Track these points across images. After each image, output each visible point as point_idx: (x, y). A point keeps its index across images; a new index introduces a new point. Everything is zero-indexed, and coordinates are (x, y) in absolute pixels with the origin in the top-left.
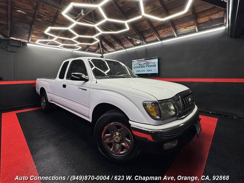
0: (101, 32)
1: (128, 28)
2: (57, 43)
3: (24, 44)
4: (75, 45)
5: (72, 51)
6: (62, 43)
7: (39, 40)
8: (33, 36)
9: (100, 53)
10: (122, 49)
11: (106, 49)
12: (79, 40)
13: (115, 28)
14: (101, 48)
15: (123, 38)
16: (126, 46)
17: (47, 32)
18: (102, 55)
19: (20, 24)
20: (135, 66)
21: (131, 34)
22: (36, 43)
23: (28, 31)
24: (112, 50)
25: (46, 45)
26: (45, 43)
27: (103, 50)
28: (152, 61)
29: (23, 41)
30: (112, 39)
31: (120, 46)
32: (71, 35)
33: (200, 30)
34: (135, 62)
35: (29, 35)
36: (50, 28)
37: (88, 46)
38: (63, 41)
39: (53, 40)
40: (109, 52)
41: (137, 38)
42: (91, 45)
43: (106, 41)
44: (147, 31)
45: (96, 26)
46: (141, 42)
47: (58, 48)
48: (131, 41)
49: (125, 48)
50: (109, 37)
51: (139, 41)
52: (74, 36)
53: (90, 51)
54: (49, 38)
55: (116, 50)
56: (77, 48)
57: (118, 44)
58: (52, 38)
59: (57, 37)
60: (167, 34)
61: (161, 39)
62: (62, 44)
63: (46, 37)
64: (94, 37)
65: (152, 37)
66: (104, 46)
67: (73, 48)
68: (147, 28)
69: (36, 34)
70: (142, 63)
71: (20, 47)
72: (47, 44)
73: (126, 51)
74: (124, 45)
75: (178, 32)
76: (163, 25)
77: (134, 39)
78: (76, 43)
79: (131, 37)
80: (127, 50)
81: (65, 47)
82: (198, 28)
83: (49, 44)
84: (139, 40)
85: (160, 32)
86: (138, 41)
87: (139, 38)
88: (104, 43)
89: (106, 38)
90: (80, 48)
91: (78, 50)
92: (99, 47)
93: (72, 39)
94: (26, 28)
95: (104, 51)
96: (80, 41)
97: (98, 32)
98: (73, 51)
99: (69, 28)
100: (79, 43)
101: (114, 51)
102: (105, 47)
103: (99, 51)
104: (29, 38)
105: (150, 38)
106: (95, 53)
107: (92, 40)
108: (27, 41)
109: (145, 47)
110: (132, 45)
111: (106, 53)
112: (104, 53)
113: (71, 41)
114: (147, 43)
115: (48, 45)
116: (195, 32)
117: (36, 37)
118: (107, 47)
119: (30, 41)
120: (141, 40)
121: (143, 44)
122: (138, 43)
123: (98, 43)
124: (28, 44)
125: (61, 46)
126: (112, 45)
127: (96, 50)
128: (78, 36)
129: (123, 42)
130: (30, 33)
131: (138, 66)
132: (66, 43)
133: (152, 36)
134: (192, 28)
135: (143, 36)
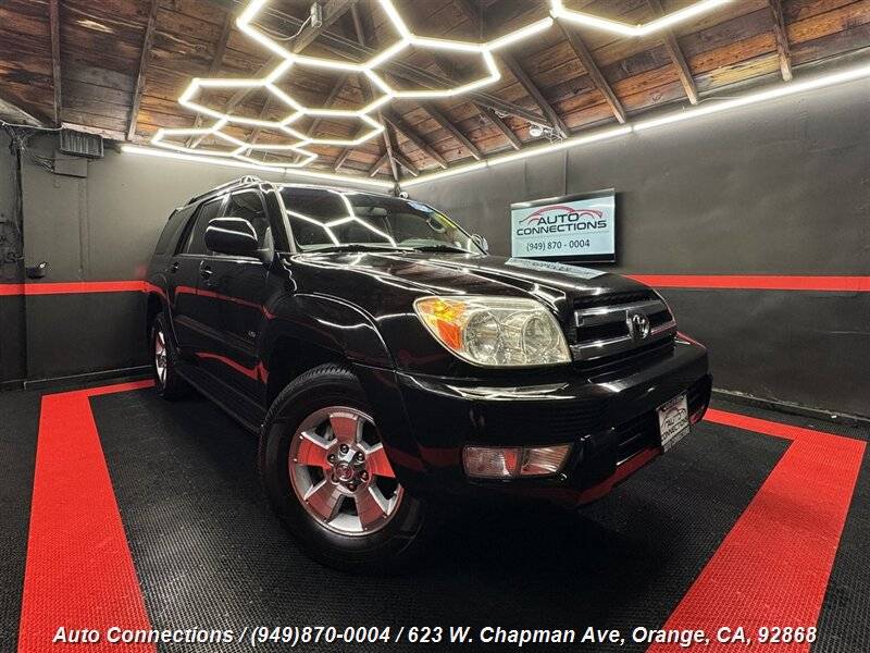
0: (390, 94)
1: (494, 75)
2: (227, 142)
3: (112, 145)
4: (293, 147)
5: (283, 171)
6: (248, 141)
7: (162, 132)
8: (141, 116)
9: (391, 178)
10: (471, 160)
11: (409, 162)
12: (309, 126)
13: (443, 75)
14: (392, 160)
15: (476, 118)
16: (488, 150)
17: (186, 98)
18: (397, 186)
19: (94, 73)
21: (510, 99)
22: (155, 141)
23: (123, 97)
24: (434, 164)
25: (190, 151)
26: (187, 140)
27: (398, 166)
28: (591, 207)
29: (108, 134)
30: (433, 121)
31: (465, 149)
32: (276, 110)
33: (799, 73)
34: (522, 214)
35: (130, 114)
36: (197, 84)
37: (344, 151)
38: (250, 133)
39: (214, 130)
40: (422, 173)
41: (530, 112)
42: (352, 149)
43: (409, 130)
44: (574, 87)
45: (368, 69)
46: (550, 131)
47: (231, 158)
48: (506, 124)
49: (485, 157)
50: (423, 112)
51: (541, 126)
52: (289, 111)
53: (350, 164)
54: (200, 122)
55: (450, 165)
56: (303, 158)
57: (456, 142)
58: (208, 121)
59: (225, 119)
60: (655, 96)
61: (631, 117)
62: (245, 146)
63: (190, 119)
64: (362, 114)
65: (593, 111)
66: (404, 149)
67: (290, 157)
68: (574, 74)
69: (152, 110)
70: (551, 214)
71: (98, 158)
72: (193, 146)
73: (488, 167)
74: (482, 146)
75: (701, 85)
76: (642, 58)
77: (519, 120)
78: (297, 140)
79: (509, 111)
80: (493, 162)
81: (257, 154)
82: (792, 65)
83: (200, 146)
84: (540, 122)
85: (627, 86)
86: (535, 127)
87: (540, 112)
88: (401, 138)
89: (409, 117)
90: (314, 156)
91: (306, 168)
92: (383, 152)
93: (282, 125)
94: (116, 87)
95: (404, 169)
96: (311, 130)
97: (380, 94)
98: (288, 171)
99: (269, 82)
100: (308, 140)
101: (439, 169)
102: (408, 155)
103: (382, 169)
104: (128, 123)
105: (585, 113)
106: (369, 177)
107: (355, 128)
108: (120, 137)
109: (562, 150)
110: (509, 142)
111: (410, 176)
112: (401, 176)
113: (278, 132)
114: (572, 133)
115: (197, 148)
116: (776, 79)
117: (152, 121)
118: (415, 152)
119: (131, 136)
120: (550, 122)
121: (555, 139)
122: (536, 133)
123: (381, 139)
124: (126, 149)
125: (244, 154)
126: (428, 144)
127: (373, 166)
128: (301, 111)
129: (478, 134)
130: (131, 107)
131: (534, 225)
132: (260, 141)
133: (592, 103)
134: (765, 65)
135: (555, 106)
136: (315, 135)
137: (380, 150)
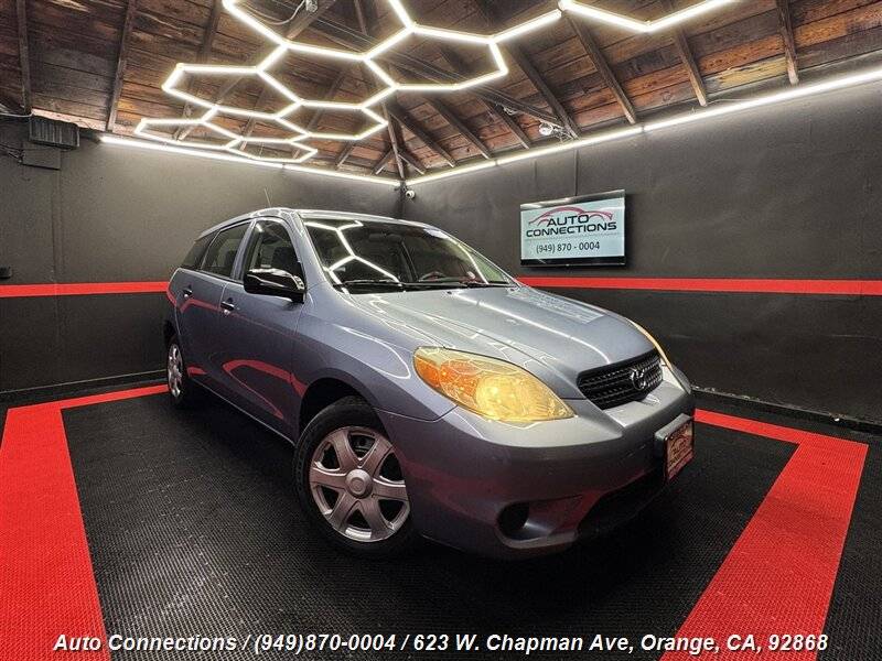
0: (393, 87)
1: (502, 70)
2: (220, 134)
3: (89, 136)
4: (291, 141)
5: (280, 166)
6: (242, 134)
7: (145, 122)
8: (123, 104)
9: (396, 175)
10: (480, 158)
11: (416, 159)
12: (307, 118)
13: (451, 69)
14: (398, 156)
15: (484, 115)
16: (497, 149)
17: (170, 84)
18: (403, 184)
19: (68, 55)
20: (534, 227)
21: (521, 96)
22: (138, 130)
23: (101, 83)
24: (441, 162)
25: (178, 143)
26: (175, 131)
27: (404, 163)
28: (602, 210)
29: (84, 123)
30: (441, 117)
31: (473, 146)
32: (272, 101)
33: (804, 78)
34: (532, 213)
35: (109, 101)
36: (181, 70)
37: (347, 146)
38: (244, 126)
39: (203, 121)
40: (429, 171)
41: (540, 110)
42: (356, 144)
43: (415, 126)
44: (585, 85)
45: (368, 58)
46: (560, 129)
47: (225, 152)
48: (516, 123)
49: (494, 155)
50: (429, 108)
51: (551, 125)
52: (285, 102)
53: (354, 162)
54: (189, 112)
55: (458, 164)
56: (302, 153)
57: (464, 139)
58: (197, 111)
59: (214, 109)
60: (666, 95)
61: (642, 117)
62: (239, 139)
63: (178, 108)
64: (364, 107)
65: (604, 110)
66: (410, 146)
67: (289, 152)
68: (585, 72)
69: (133, 97)
70: (562, 216)
71: (73, 148)
72: (183, 136)
73: (497, 166)
74: (491, 144)
75: (714, 86)
76: (652, 56)
77: (530, 118)
78: (296, 134)
79: (519, 108)
80: (502, 161)
81: (252, 148)
82: (799, 68)
83: (188, 138)
84: (550, 120)
85: (638, 85)
86: (547, 126)
87: (550, 110)
88: (408, 134)
89: (415, 112)
90: (314, 152)
91: (306, 164)
92: (388, 149)
93: (278, 117)
94: (93, 71)
95: (411, 167)
96: (311, 124)
97: (384, 86)
98: (287, 167)
99: (261, 70)
100: (307, 134)
101: (447, 168)
102: (414, 152)
103: (388, 166)
104: (108, 112)
105: (595, 112)
106: (374, 174)
107: (359, 122)
108: (100, 126)
109: (573, 149)
110: (519, 141)
111: (417, 175)
112: (408, 175)
113: (274, 125)
114: (583, 133)
115: (185, 140)
116: (783, 83)
117: (134, 109)
118: (422, 150)
119: (112, 125)
120: (559, 120)
121: (565, 138)
122: (546, 132)
123: (385, 134)
124: (105, 139)
125: (238, 147)
126: (436, 141)
127: (378, 163)
128: (298, 103)
129: (486, 131)
130: (111, 93)
131: (544, 226)
132: (255, 134)
133: (603, 103)
134: (772, 68)
135: (565, 105)
136: (315, 129)
137: (385, 145)
